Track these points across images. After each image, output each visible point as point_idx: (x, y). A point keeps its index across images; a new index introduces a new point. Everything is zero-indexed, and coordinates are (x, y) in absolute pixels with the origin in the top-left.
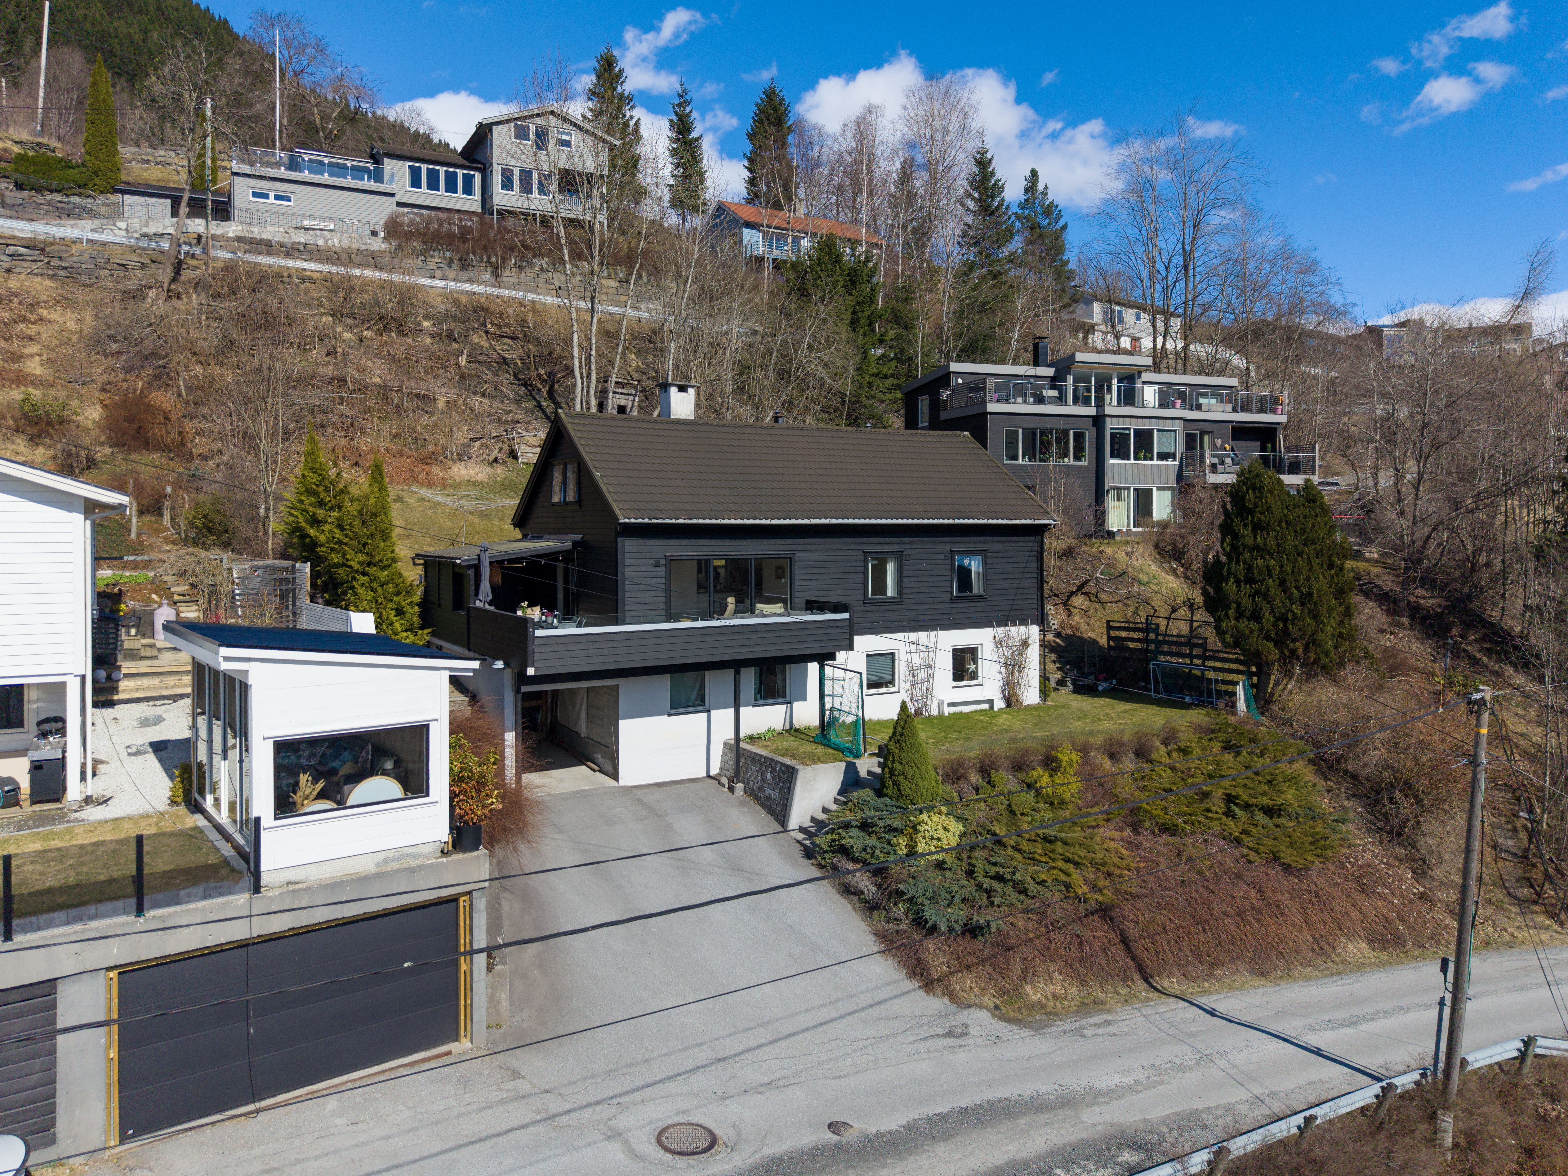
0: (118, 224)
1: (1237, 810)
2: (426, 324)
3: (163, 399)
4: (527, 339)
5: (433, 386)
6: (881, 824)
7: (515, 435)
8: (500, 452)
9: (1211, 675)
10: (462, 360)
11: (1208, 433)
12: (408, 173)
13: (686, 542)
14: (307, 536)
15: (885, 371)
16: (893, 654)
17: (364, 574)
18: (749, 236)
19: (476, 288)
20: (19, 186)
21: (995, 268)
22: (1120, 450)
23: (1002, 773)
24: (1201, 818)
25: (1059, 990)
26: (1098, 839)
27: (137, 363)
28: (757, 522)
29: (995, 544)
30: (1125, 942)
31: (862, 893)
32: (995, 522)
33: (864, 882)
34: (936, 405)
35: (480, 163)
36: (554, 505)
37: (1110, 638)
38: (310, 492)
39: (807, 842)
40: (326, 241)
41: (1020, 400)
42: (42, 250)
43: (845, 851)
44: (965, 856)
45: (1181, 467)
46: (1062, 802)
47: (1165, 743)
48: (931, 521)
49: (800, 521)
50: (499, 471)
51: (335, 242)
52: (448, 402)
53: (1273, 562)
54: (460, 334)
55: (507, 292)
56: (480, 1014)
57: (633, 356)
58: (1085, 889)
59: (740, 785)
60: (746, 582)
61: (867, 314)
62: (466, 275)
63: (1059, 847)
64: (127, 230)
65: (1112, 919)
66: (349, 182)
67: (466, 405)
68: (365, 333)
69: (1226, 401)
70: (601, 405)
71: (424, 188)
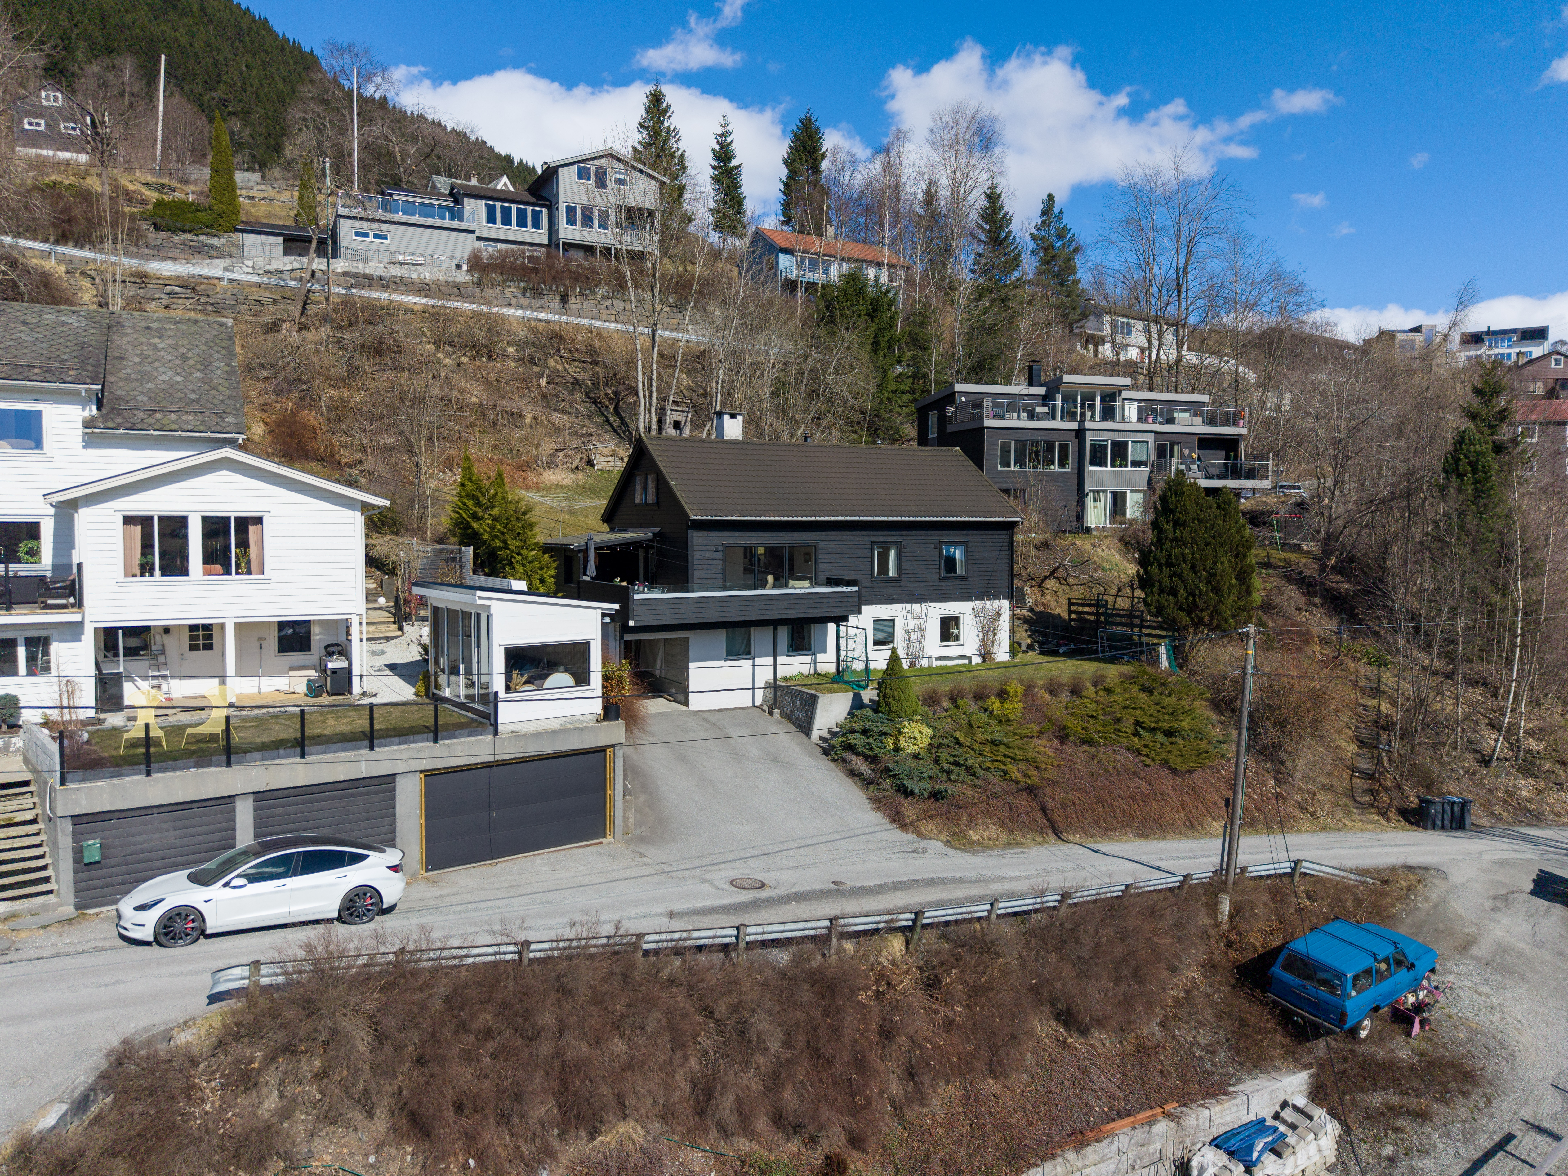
0: (246, 262)
1: (1142, 731)
2: (511, 350)
3: (311, 417)
4: (595, 363)
5: (519, 404)
6: (875, 730)
7: (591, 447)
8: (580, 461)
9: (1145, 639)
10: (543, 382)
11: (1178, 443)
12: (484, 208)
13: (737, 534)
14: (471, 527)
15: (902, 387)
16: (893, 620)
17: (518, 554)
18: (784, 261)
19: (548, 316)
20: (157, 227)
21: (1003, 293)
22: (1098, 458)
23: (965, 700)
24: (1112, 735)
25: (992, 834)
26: (1032, 745)
27: (285, 386)
28: (790, 519)
29: (974, 537)
30: (1044, 810)
31: (862, 774)
32: (974, 519)
33: (864, 768)
34: (943, 420)
35: (547, 200)
36: (636, 505)
37: (1071, 612)
38: (470, 496)
39: (824, 745)
40: (419, 274)
41: (1015, 415)
42: (193, 289)
43: (851, 748)
44: (933, 751)
45: (1151, 472)
46: (1008, 720)
47: (1095, 685)
48: (923, 519)
49: (822, 519)
50: (580, 477)
51: (427, 275)
52: (534, 418)
53: (1187, 551)
54: (539, 359)
55: (574, 320)
56: (619, 821)
57: (685, 376)
58: (1018, 775)
59: (777, 711)
60: (781, 565)
61: (886, 338)
62: (538, 303)
63: (1002, 749)
64: (253, 267)
65: (1035, 796)
66: (436, 221)
67: (548, 420)
68: (462, 358)
69: (1196, 415)
70: (660, 421)
71: (498, 224)
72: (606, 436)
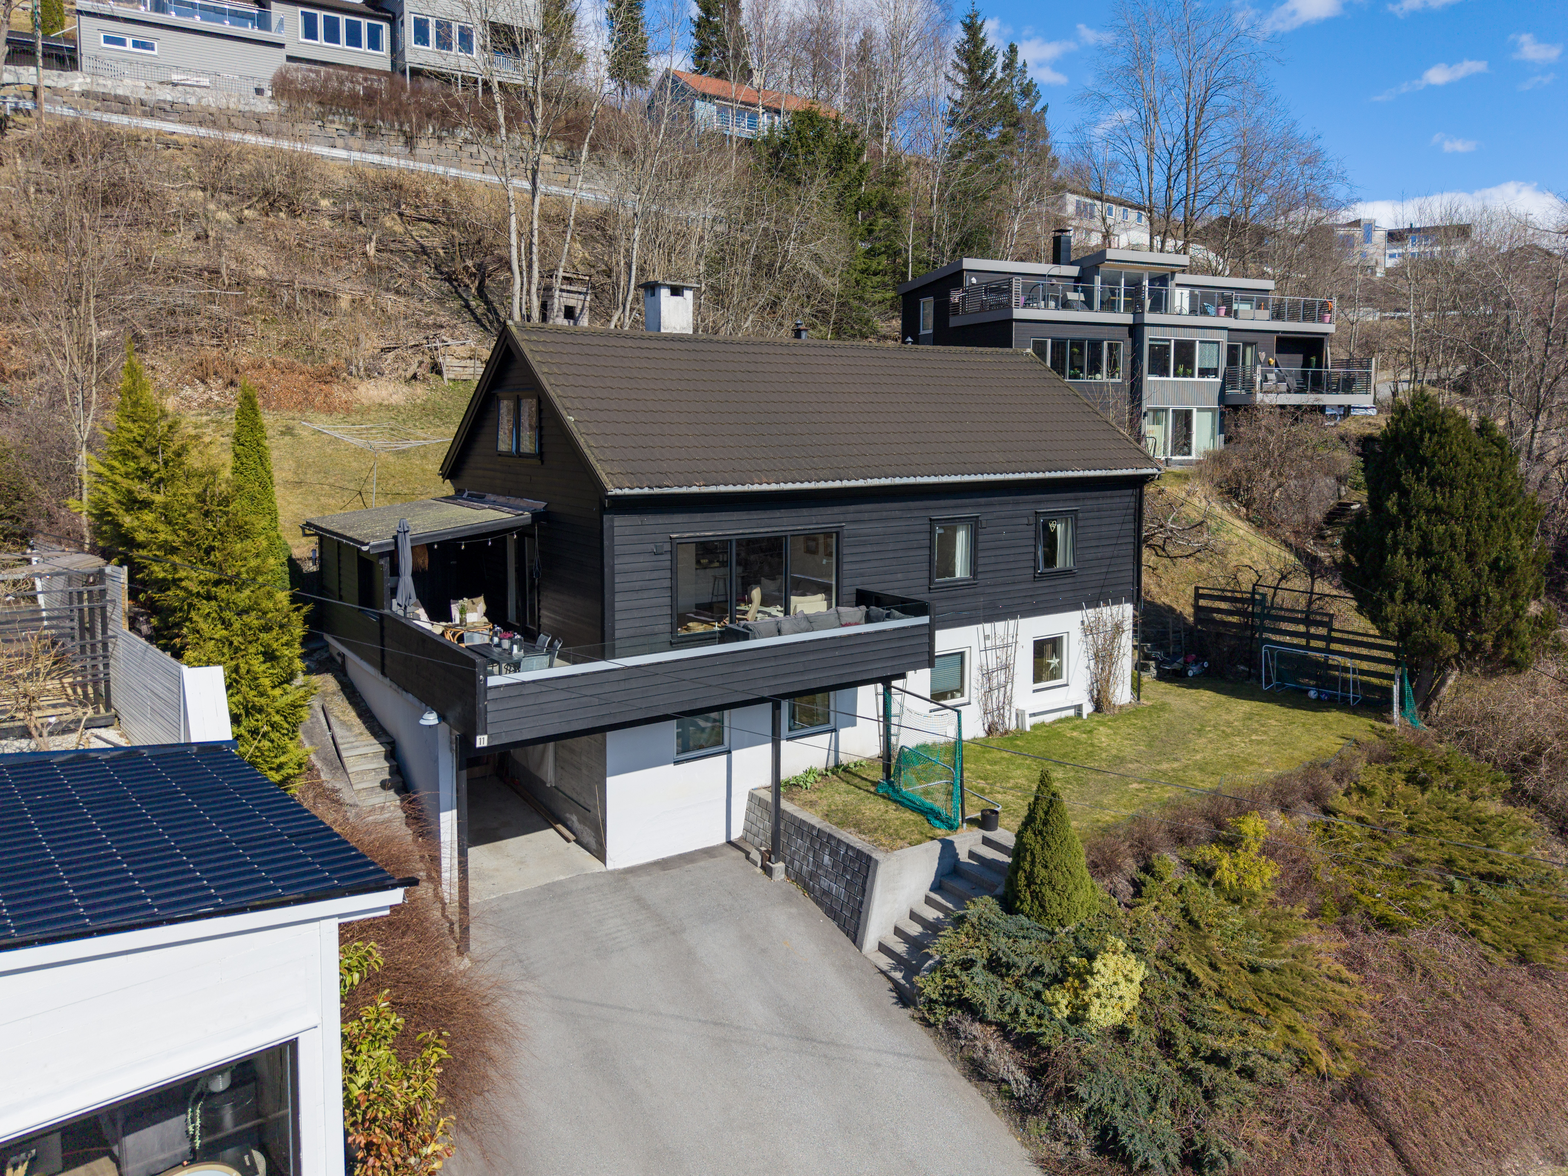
2: (325, 203)
4: (450, 223)
5: (333, 280)
6: (1020, 962)
7: (438, 344)
8: (419, 366)
10: (371, 249)
11: (1251, 344)
12: (300, 20)
13: (699, 517)
14: (121, 526)
16: (962, 654)
17: (209, 598)
19: (386, 160)
22: (1159, 365)
29: (1087, 502)
31: (1004, 1079)
33: (1006, 1063)
34: (943, 310)
35: (388, 11)
36: (501, 454)
39: (898, 976)
40: (199, 100)
41: (1042, 304)
43: (969, 1007)
45: (1223, 385)
46: (1254, 898)
47: (1338, 779)
48: (1017, 476)
49: (853, 483)
50: (419, 391)
51: (210, 100)
52: (353, 301)
54: (367, 216)
55: (424, 167)
57: (579, 245)
59: (781, 865)
62: (373, 145)
65: (1367, 1105)
66: (226, 27)
67: (375, 304)
68: (246, 212)
69: (1259, 307)
70: (544, 306)
71: (321, 40)
72: (464, 328)
